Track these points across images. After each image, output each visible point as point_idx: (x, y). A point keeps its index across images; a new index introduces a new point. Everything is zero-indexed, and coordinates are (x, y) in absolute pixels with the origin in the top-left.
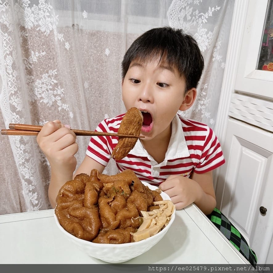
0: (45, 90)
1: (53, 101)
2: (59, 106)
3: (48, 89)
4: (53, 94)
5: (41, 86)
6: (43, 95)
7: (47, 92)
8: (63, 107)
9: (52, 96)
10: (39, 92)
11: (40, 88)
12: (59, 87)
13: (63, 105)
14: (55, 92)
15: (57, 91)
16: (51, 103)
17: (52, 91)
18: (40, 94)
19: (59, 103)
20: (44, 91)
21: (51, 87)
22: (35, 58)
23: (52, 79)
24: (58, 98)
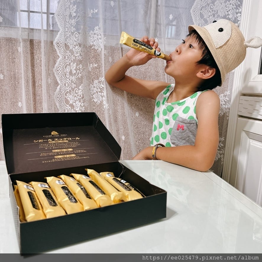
0: (96, 92)
1: (101, 100)
2: (104, 105)
5: (93, 89)
6: (94, 96)
9: (100, 97)
10: (92, 94)
14: (102, 94)
16: (99, 102)
19: (104, 102)
21: (100, 90)
22: (90, 68)
23: (100, 84)
24: (104, 99)
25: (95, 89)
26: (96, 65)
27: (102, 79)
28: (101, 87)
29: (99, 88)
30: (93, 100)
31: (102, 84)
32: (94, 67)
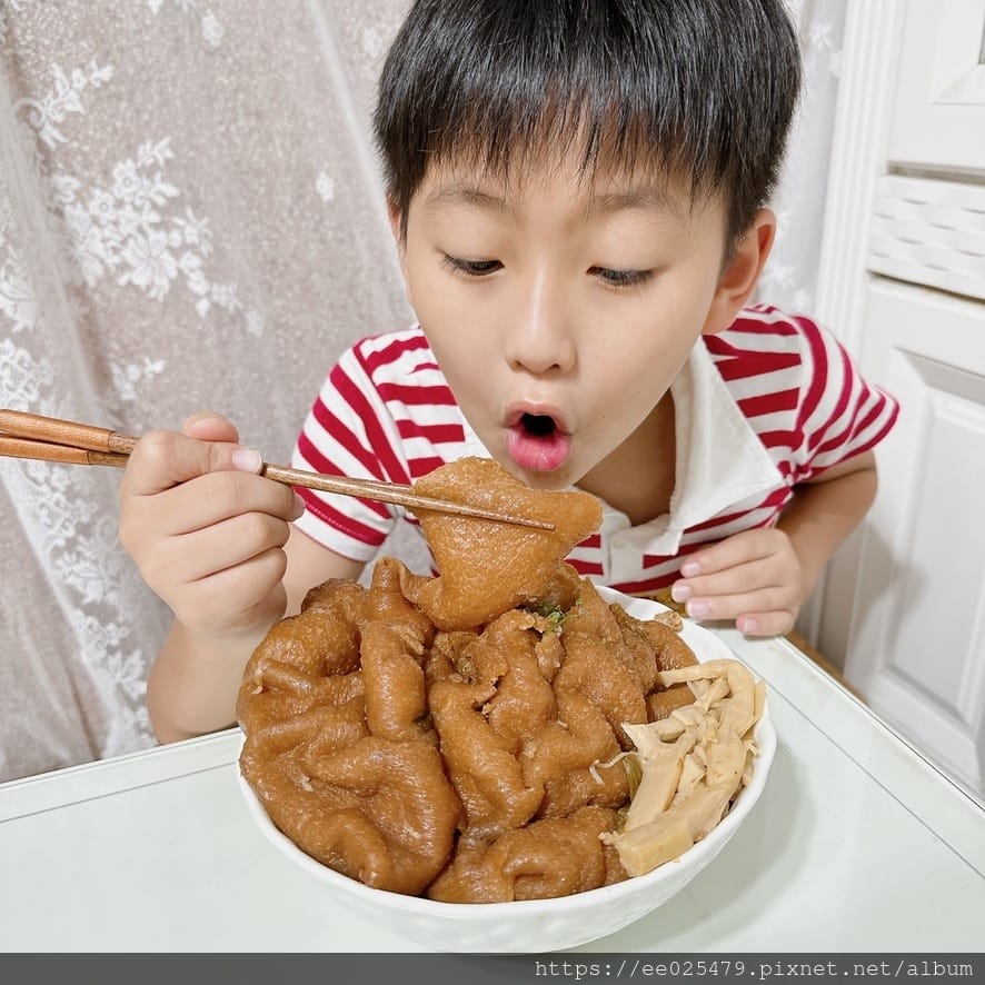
5: (113, 218)
6: (127, 254)
7: (140, 238)
8: (215, 298)
10: (111, 244)
11: (111, 226)
12: (189, 212)
13: (215, 288)
14: (176, 236)
15: (182, 234)
16: (164, 284)
17: (161, 236)
18: (114, 249)
19: (198, 284)
20: (130, 236)
21: (155, 218)
22: (73, 95)
23: (153, 182)
24: (190, 262)
25: (127, 212)
26: (106, 73)
27: (155, 152)
28: (160, 201)
29: (148, 206)
30: (130, 283)
31: (163, 179)
32: (98, 85)
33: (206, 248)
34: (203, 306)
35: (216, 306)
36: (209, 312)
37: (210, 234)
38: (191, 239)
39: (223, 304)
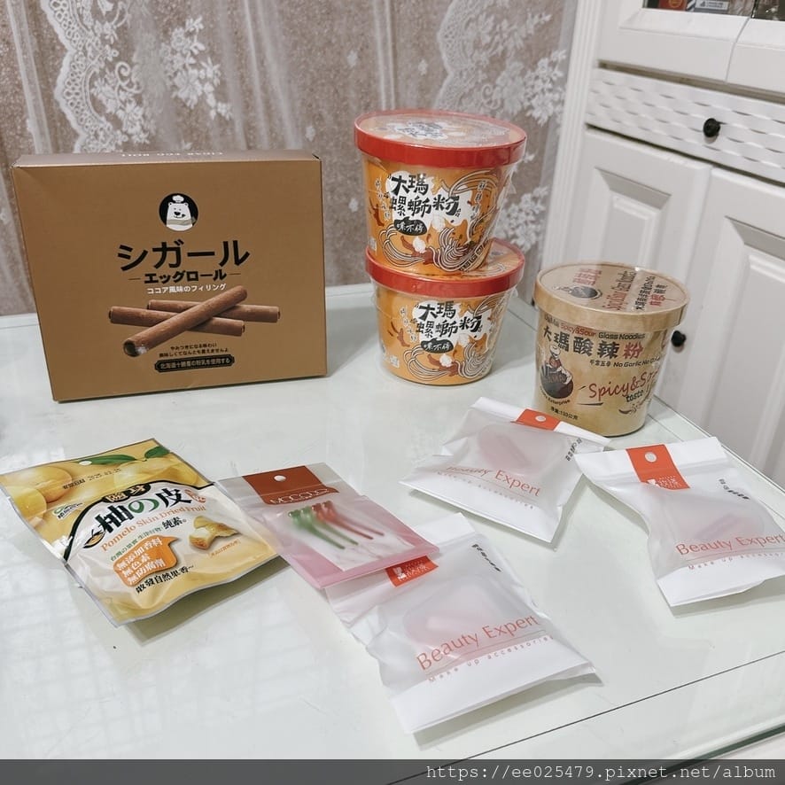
0: (181, 68)
1: (200, 93)
2: (211, 108)
3: (187, 65)
4: (199, 78)
5: (170, 59)
6: (176, 80)
7: (184, 72)
8: (219, 110)
9: (197, 83)
10: (169, 74)
11: (169, 64)
12: (209, 61)
13: (220, 104)
14: (202, 72)
15: (205, 72)
16: (194, 98)
17: (195, 71)
18: (170, 77)
19: (211, 101)
20: (178, 70)
21: (192, 61)
23: (193, 41)
24: (209, 88)
25: (178, 56)
27: (195, 25)
28: (196, 52)
29: (189, 54)
30: (177, 96)
31: (198, 40)
33: (216, 81)
34: (213, 114)
35: (219, 115)
36: (215, 117)
37: (220, 74)
38: (210, 75)
39: (223, 114)
